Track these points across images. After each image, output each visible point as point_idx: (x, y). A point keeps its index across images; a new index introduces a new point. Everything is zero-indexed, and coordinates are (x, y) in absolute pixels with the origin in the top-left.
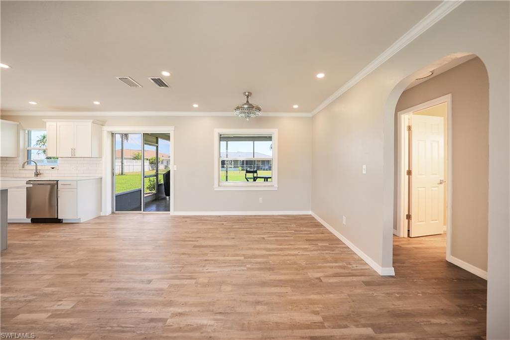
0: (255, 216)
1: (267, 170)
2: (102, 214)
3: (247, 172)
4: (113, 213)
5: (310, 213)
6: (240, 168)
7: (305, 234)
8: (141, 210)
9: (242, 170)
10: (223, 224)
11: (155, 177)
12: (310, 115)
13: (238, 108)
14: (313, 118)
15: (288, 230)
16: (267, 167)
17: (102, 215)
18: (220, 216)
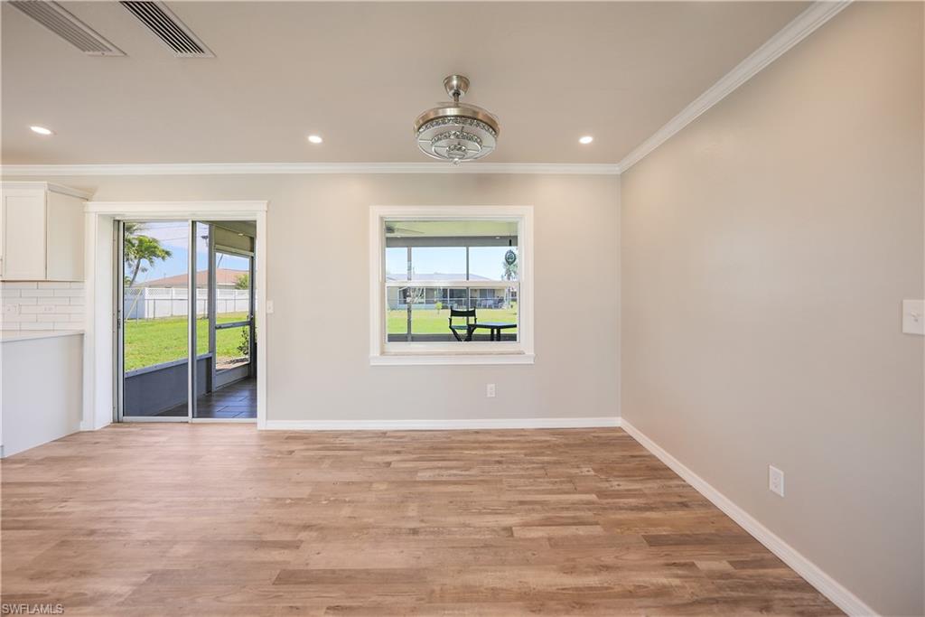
0: (477, 432)
1: (490, 307)
2: (84, 427)
3: (454, 313)
4: (117, 421)
5: (617, 422)
6: (440, 304)
7: (632, 509)
8: (187, 415)
9: (443, 308)
10: (389, 464)
11: (247, 328)
12: (615, 169)
13: (427, 122)
14: (624, 178)
15: (575, 491)
16: (491, 302)
17: (82, 429)
18: (384, 434)
